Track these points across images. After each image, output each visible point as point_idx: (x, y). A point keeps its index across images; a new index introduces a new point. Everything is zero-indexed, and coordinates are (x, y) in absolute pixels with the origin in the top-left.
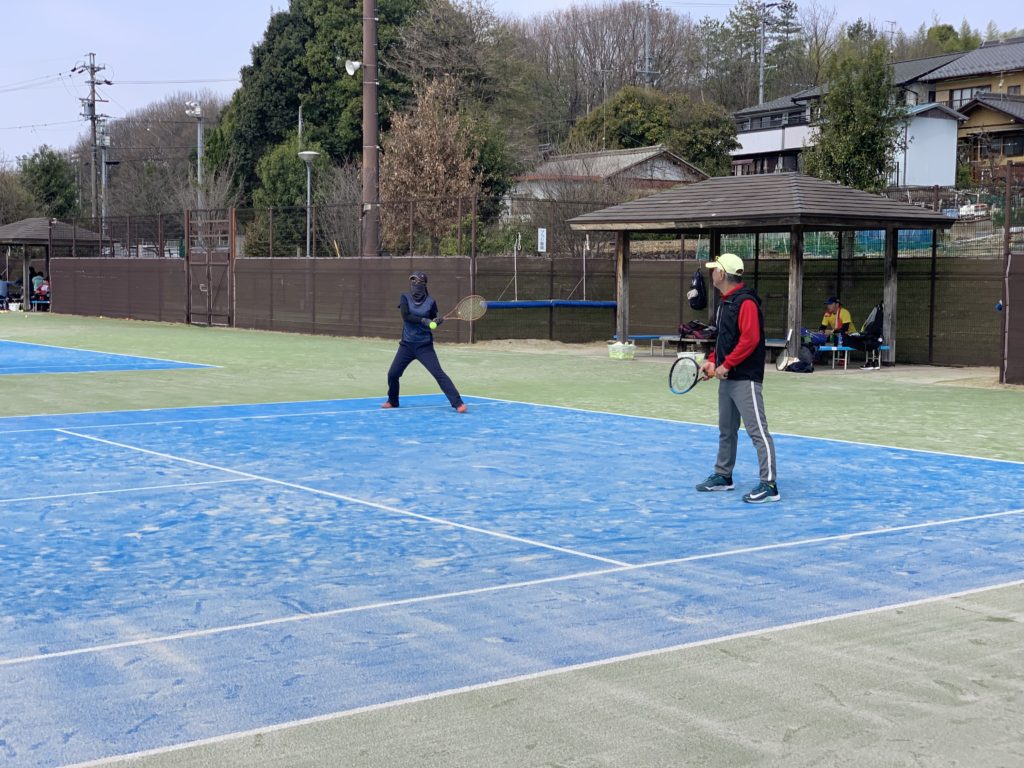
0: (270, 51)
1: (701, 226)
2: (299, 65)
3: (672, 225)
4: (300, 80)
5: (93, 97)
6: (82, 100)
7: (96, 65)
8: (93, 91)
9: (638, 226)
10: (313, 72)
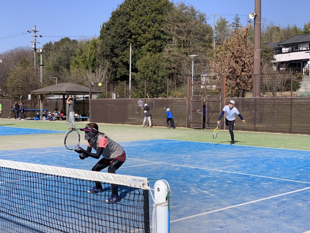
0: (113, 24)
2: (127, 29)
4: (128, 35)
5: (35, 41)
6: (31, 42)
7: (36, 30)
10: (133, 31)
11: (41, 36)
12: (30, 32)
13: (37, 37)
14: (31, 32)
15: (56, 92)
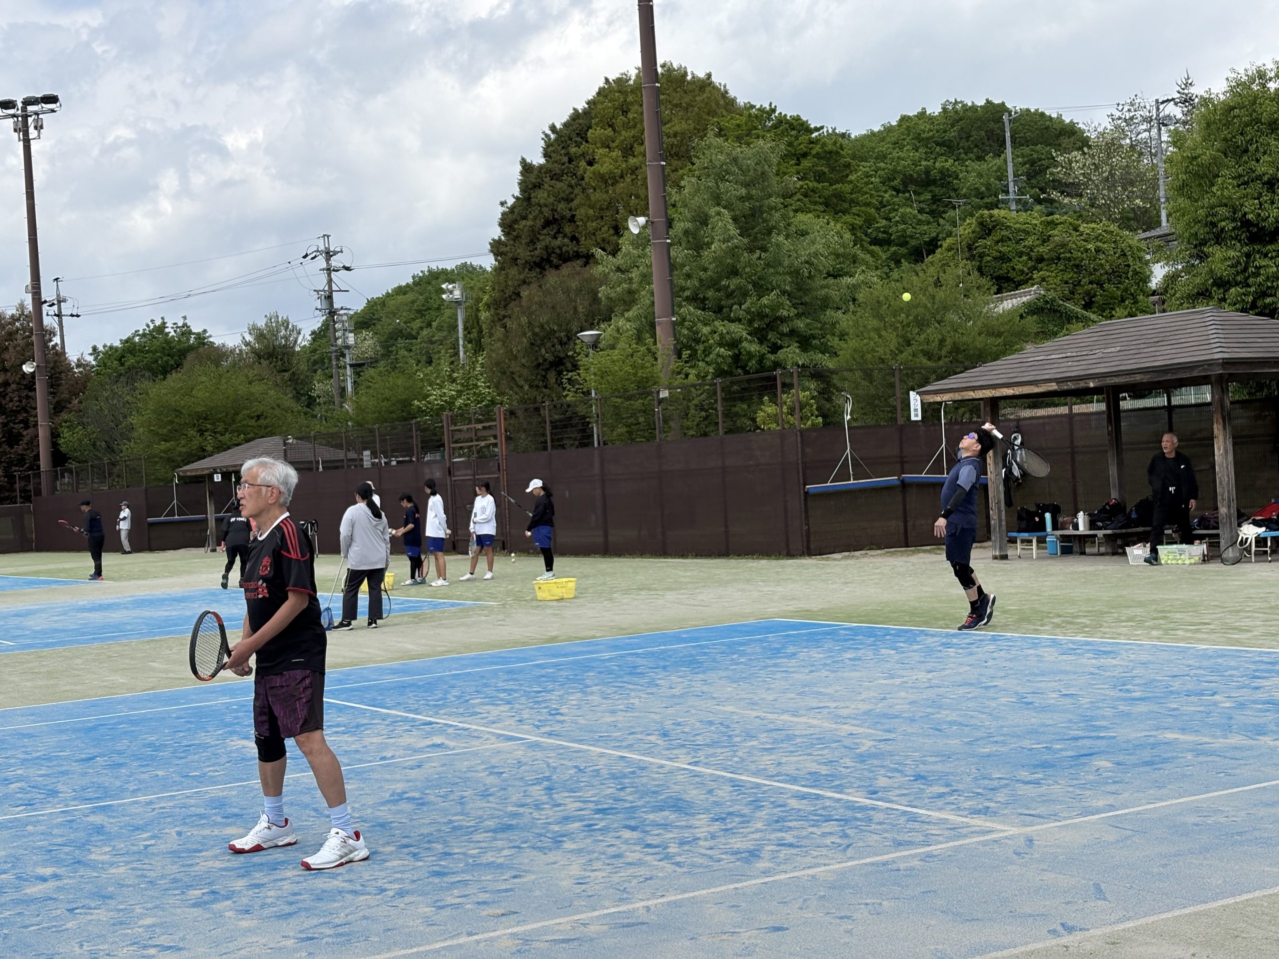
1: (1092, 385)
3: (1053, 387)
5: (330, 287)
6: (317, 291)
7: (332, 249)
8: (330, 281)
9: (1009, 392)
11: (348, 269)
12: (312, 259)
13: (335, 271)
14: (315, 257)
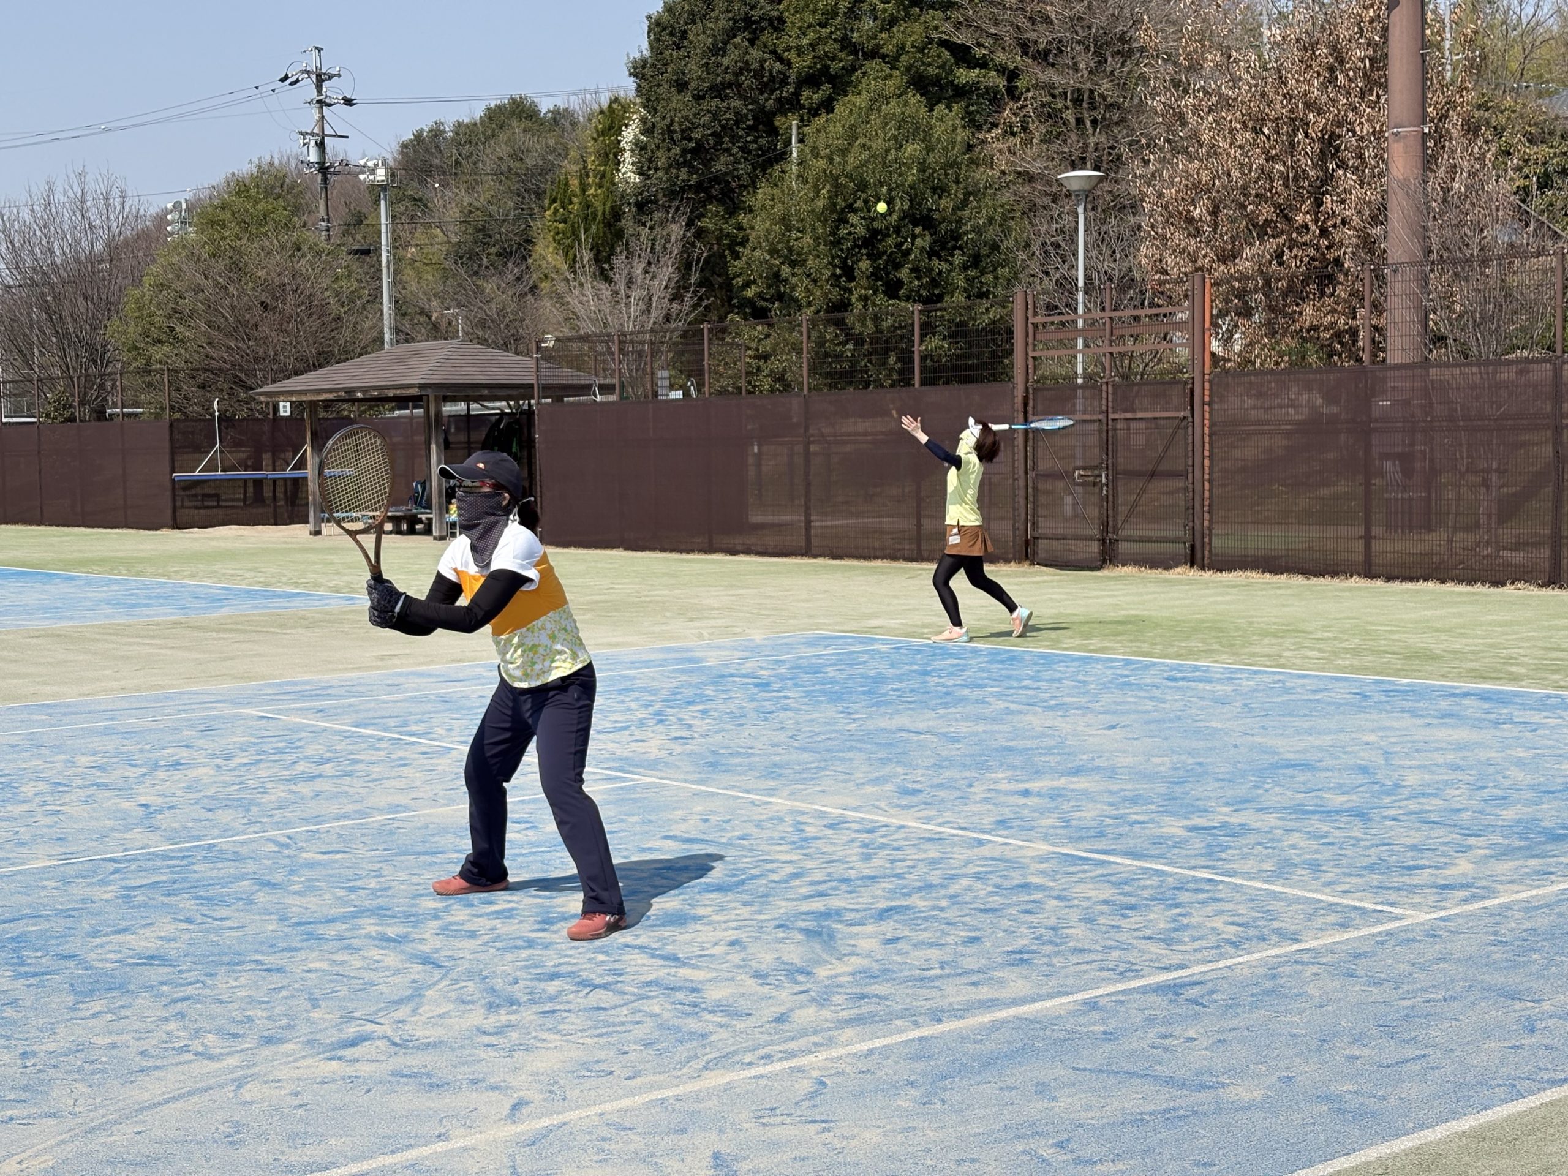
5: (322, 129)
6: (304, 134)
7: (324, 71)
8: (322, 120)
11: (348, 102)
12: (291, 84)
13: (329, 105)
14: (297, 81)
15: (375, 388)
